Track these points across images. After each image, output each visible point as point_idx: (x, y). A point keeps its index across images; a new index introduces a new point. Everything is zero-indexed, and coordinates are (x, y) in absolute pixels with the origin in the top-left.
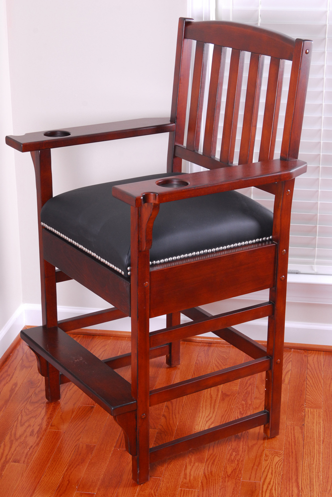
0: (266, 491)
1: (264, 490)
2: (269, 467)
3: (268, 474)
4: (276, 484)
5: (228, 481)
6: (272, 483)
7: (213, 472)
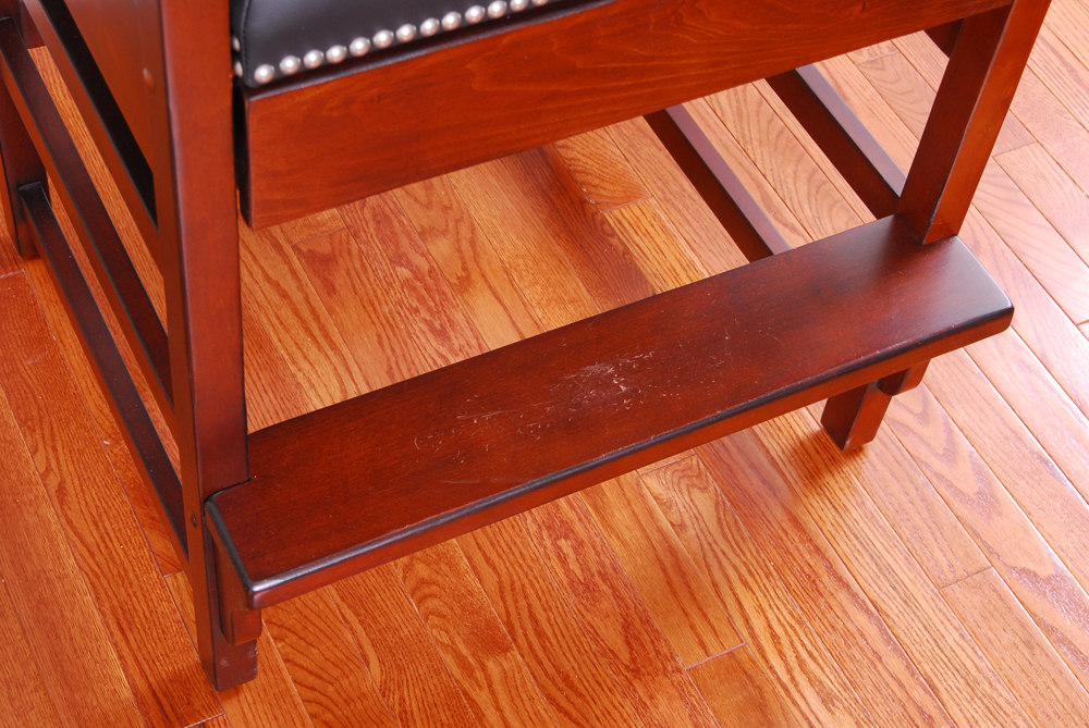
0: (793, 679)
1: (785, 678)
2: (716, 556)
3: (738, 591)
4: (791, 627)
5: (651, 697)
6: (779, 630)
7: (574, 678)
